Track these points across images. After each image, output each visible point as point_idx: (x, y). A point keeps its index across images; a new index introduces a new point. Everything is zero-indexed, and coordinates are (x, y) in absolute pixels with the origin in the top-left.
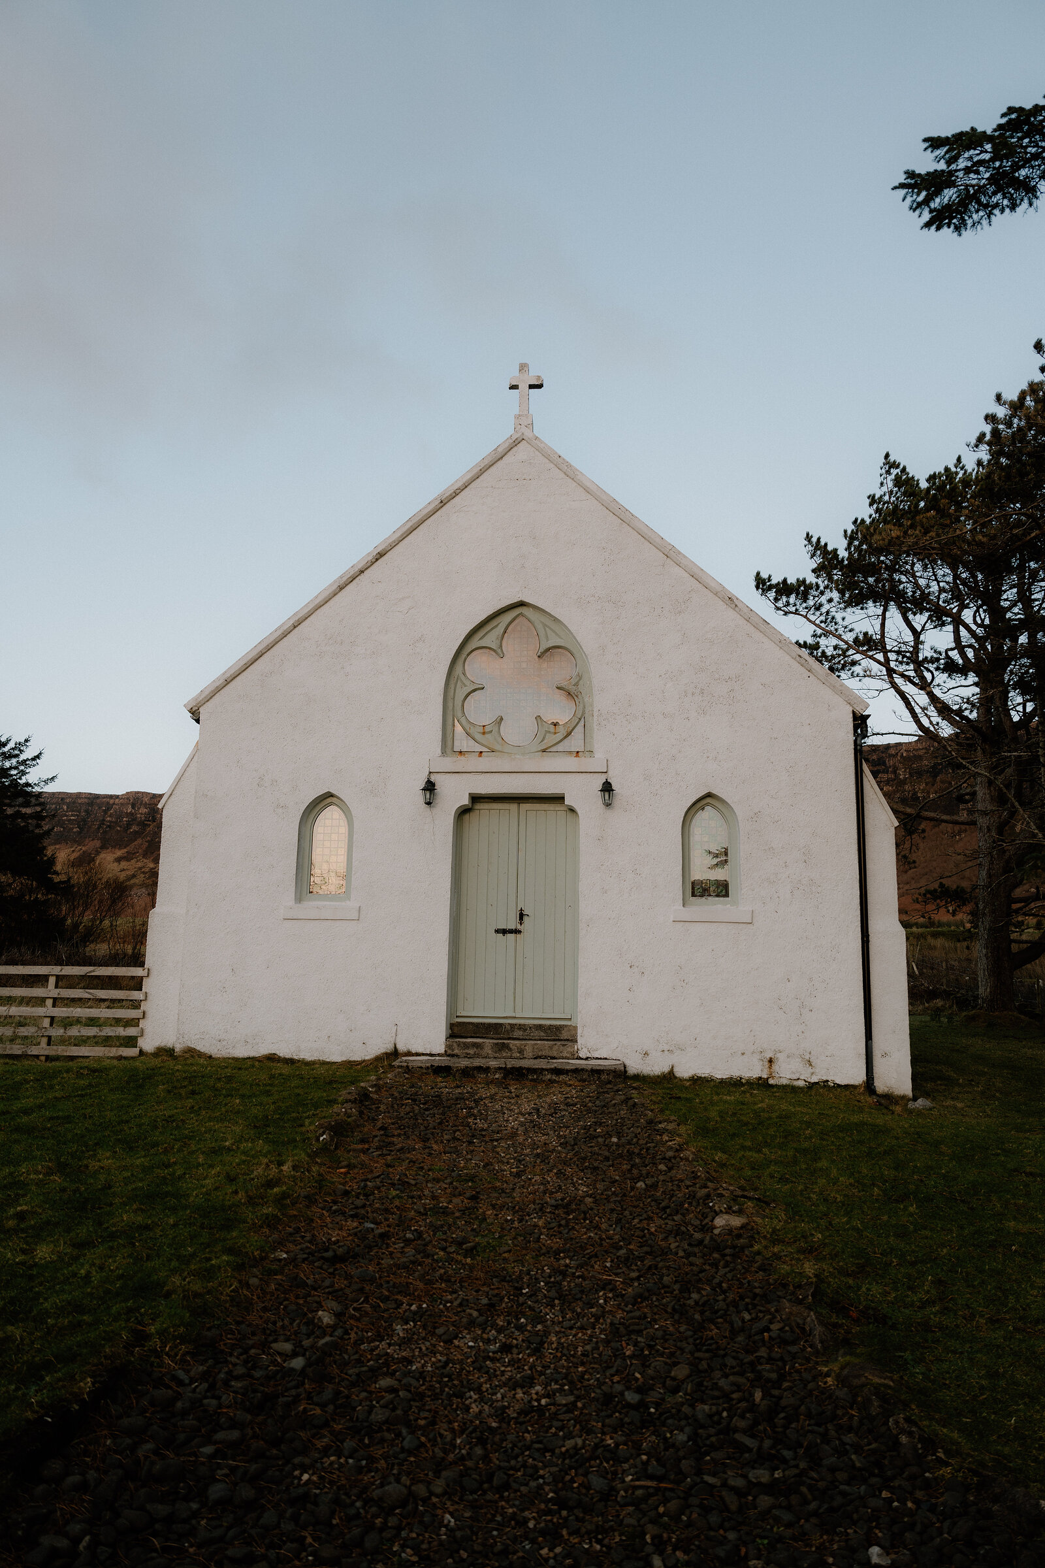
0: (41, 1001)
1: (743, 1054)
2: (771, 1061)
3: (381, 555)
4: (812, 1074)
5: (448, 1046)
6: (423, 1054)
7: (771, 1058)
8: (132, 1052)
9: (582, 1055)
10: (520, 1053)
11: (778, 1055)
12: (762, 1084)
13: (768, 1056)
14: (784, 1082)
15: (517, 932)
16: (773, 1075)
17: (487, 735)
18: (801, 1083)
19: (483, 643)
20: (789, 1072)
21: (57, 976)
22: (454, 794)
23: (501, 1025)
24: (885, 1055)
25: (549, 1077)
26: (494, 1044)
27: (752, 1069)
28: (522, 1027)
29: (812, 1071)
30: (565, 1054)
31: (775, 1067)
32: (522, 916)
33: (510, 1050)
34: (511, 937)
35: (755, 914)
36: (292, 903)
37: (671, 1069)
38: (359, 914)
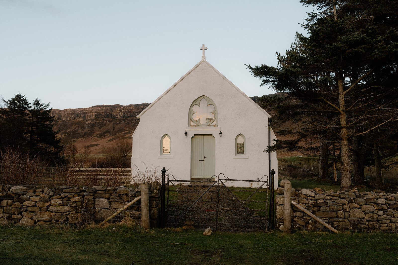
2: (251, 184)
5: (191, 182)
6: (186, 184)
11: (253, 183)
12: (250, 188)
14: (254, 188)
15: (203, 161)
16: (252, 187)
17: (197, 122)
18: (257, 188)
19: (196, 104)
20: (255, 186)
22: (191, 134)
23: (201, 178)
27: (248, 186)
28: (205, 179)
29: (259, 186)
32: (204, 158)
35: (249, 157)
36: (160, 156)
37: (233, 186)
38: (173, 158)
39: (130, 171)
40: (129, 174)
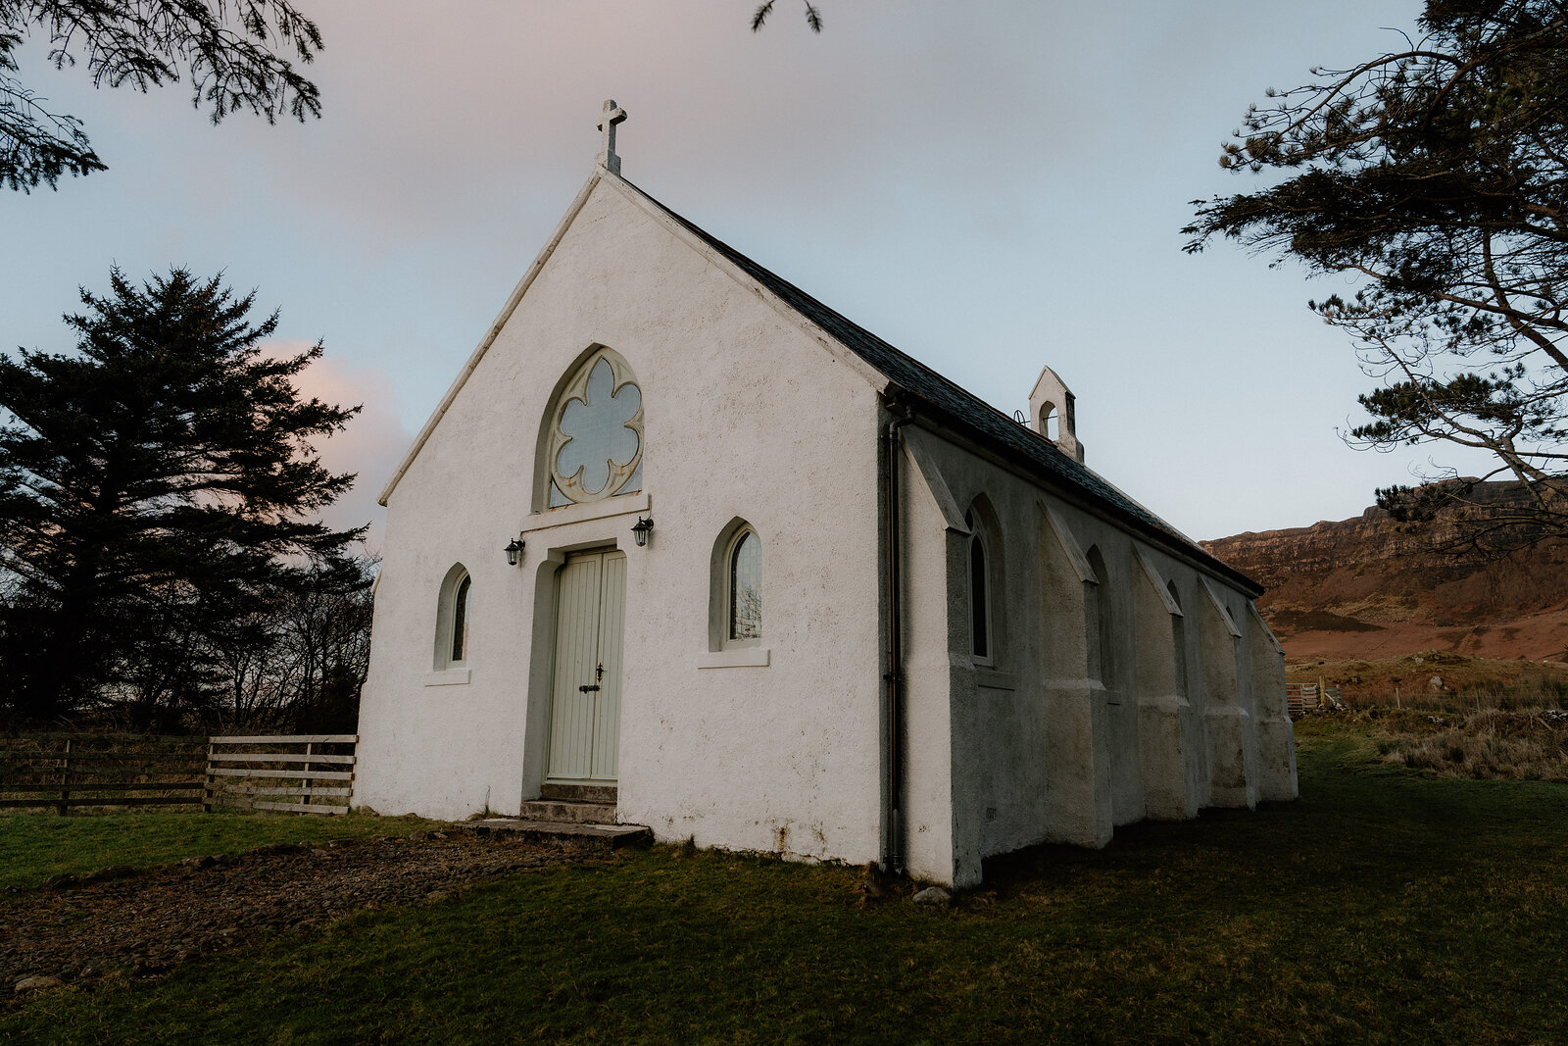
0: (299, 766)
1: (757, 823)
2: (783, 833)
3: (498, 329)
4: (824, 850)
5: (523, 809)
6: (505, 817)
7: (783, 829)
8: (343, 810)
9: (619, 821)
10: (573, 816)
11: (790, 825)
12: (772, 861)
13: (781, 827)
14: (796, 858)
15: (596, 688)
16: (785, 849)
17: (573, 487)
18: (812, 861)
19: (572, 395)
20: (801, 847)
21: (312, 744)
22: (538, 552)
23: (577, 787)
24: (923, 829)
25: (556, 842)
26: (556, 807)
27: (764, 843)
28: (592, 790)
29: (823, 846)
30: (607, 820)
31: (787, 840)
32: (600, 671)
33: (566, 813)
34: (591, 693)
35: (772, 655)
36: (431, 670)
37: (692, 839)
38: (470, 678)
39: (349, 749)
40: (349, 760)
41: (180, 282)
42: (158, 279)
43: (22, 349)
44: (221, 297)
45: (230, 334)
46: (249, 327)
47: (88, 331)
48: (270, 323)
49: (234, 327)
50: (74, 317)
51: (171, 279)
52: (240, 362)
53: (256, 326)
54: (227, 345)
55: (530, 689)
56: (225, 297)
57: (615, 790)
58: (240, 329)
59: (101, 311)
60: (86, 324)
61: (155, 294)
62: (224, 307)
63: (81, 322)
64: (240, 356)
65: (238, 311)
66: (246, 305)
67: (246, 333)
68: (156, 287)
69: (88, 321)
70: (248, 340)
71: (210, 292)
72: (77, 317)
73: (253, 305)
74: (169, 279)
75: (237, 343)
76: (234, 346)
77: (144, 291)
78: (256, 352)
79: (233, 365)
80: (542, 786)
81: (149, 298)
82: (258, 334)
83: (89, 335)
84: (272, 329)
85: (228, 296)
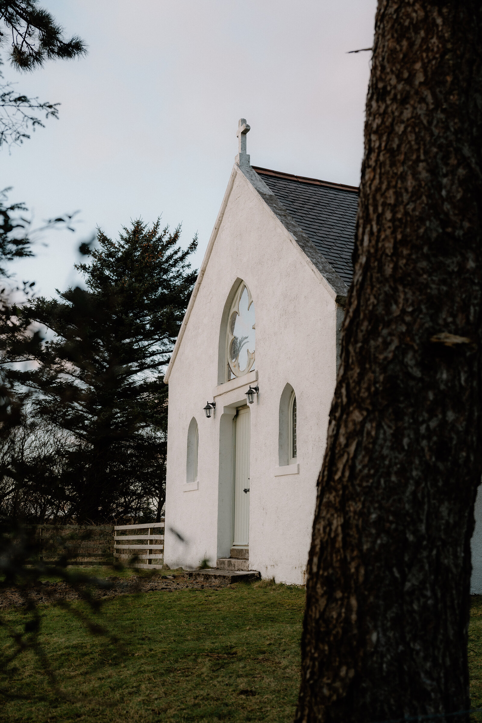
1: (296, 568)
2: (304, 573)
3: (204, 271)
5: (217, 563)
6: (211, 568)
8: (161, 567)
9: (250, 569)
10: (234, 566)
13: (304, 570)
17: (236, 367)
21: (150, 528)
22: (220, 408)
26: (228, 561)
27: (298, 580)
30: (245, 568)
33: (232, 565)
34: (247, 493)
35: (300, 467)
36: (185, 482)
37: (274, 578)
38: (198, 486)
39: (162, 531)
40: (162, 537)
41: (138, 229)
42: (125, 229)
43: (57, 290)
44: (163, 233)
45: (170, 257)
46: (181, 250)
47: (88, 272)
48: (193, 244)
49: (172, 252)
50: (80, 265)
51: (133, 228)
52: (179, 275)
53: (185, 249)
54: (170, 265)
55: (219, 492)
56: (165, 232)
57: (248, 550)
58: (176, 253)
59: (95, 257)
60: (86, 268)
61: (125, 240)
62: (165, 239)
63: (84, 268)
64: (178, 271)
65: (173, 240)
66: (176, 236)
67: (180, 254)
68: (126, 235)
69: (87, 266)
70: (182, 258)
71: (155, 232)
72: (81, 265)
73: (181, 235)
74: (131, 228)
75: (176, 261)
76: (174, 265)
77: (119, 239)
78: (189, 266)
79: (175, 278)
80: (231, 550)
81: (122, 243)
82: (187, 253)
83: (89, 275)
84: (195, 248)
85: (167, 231)
